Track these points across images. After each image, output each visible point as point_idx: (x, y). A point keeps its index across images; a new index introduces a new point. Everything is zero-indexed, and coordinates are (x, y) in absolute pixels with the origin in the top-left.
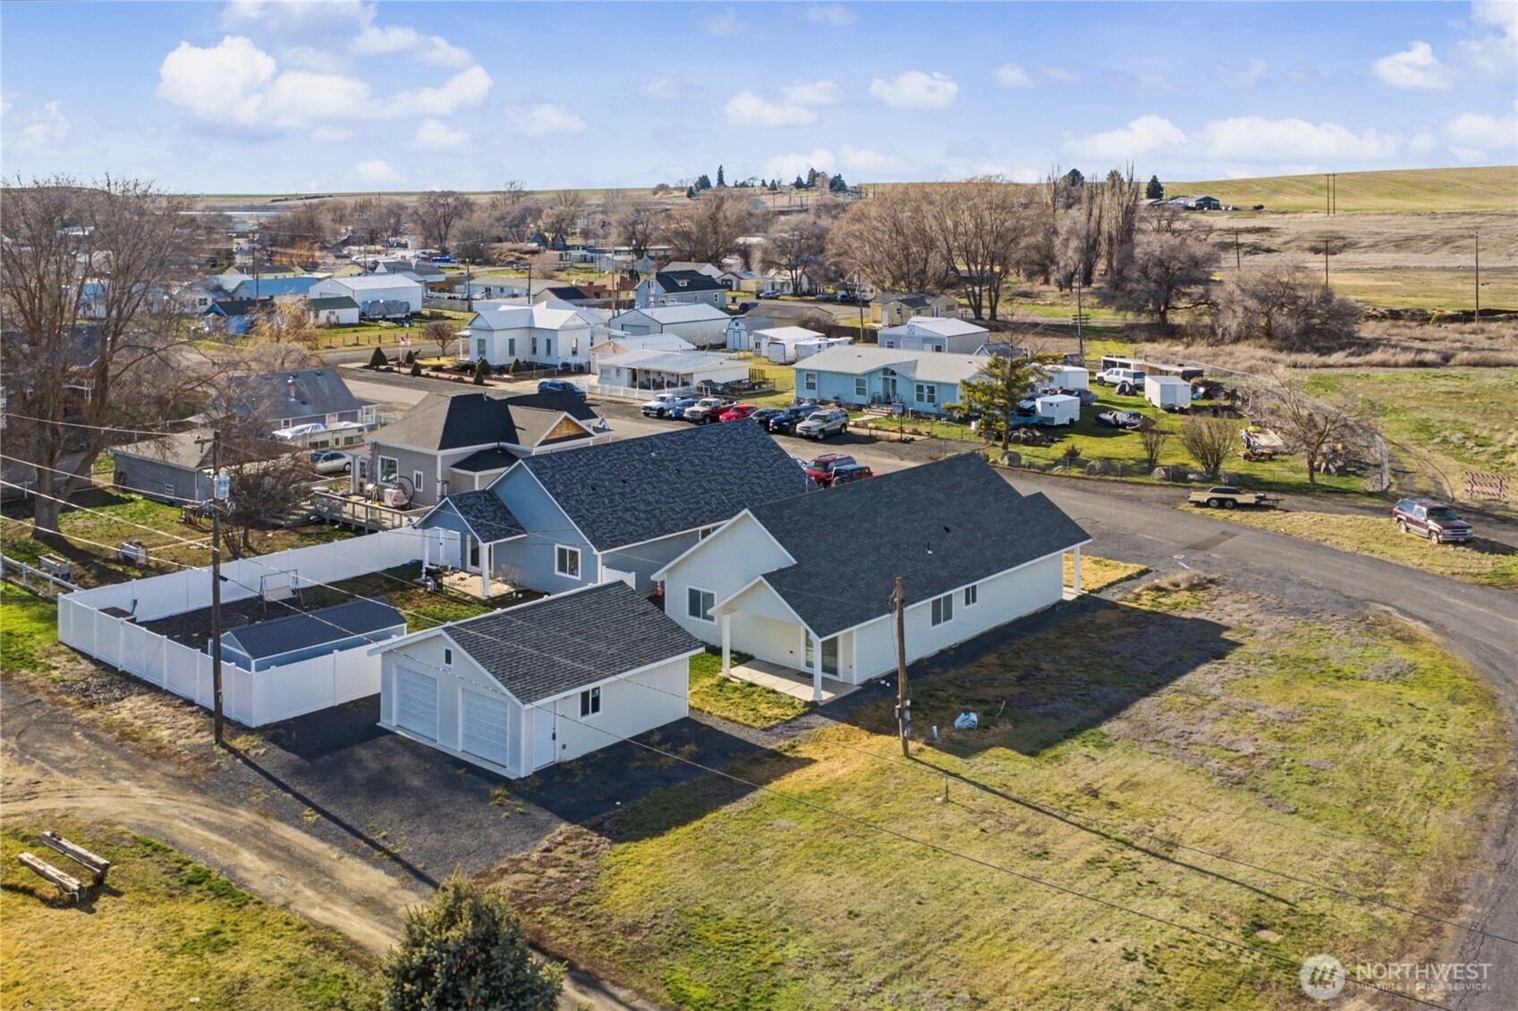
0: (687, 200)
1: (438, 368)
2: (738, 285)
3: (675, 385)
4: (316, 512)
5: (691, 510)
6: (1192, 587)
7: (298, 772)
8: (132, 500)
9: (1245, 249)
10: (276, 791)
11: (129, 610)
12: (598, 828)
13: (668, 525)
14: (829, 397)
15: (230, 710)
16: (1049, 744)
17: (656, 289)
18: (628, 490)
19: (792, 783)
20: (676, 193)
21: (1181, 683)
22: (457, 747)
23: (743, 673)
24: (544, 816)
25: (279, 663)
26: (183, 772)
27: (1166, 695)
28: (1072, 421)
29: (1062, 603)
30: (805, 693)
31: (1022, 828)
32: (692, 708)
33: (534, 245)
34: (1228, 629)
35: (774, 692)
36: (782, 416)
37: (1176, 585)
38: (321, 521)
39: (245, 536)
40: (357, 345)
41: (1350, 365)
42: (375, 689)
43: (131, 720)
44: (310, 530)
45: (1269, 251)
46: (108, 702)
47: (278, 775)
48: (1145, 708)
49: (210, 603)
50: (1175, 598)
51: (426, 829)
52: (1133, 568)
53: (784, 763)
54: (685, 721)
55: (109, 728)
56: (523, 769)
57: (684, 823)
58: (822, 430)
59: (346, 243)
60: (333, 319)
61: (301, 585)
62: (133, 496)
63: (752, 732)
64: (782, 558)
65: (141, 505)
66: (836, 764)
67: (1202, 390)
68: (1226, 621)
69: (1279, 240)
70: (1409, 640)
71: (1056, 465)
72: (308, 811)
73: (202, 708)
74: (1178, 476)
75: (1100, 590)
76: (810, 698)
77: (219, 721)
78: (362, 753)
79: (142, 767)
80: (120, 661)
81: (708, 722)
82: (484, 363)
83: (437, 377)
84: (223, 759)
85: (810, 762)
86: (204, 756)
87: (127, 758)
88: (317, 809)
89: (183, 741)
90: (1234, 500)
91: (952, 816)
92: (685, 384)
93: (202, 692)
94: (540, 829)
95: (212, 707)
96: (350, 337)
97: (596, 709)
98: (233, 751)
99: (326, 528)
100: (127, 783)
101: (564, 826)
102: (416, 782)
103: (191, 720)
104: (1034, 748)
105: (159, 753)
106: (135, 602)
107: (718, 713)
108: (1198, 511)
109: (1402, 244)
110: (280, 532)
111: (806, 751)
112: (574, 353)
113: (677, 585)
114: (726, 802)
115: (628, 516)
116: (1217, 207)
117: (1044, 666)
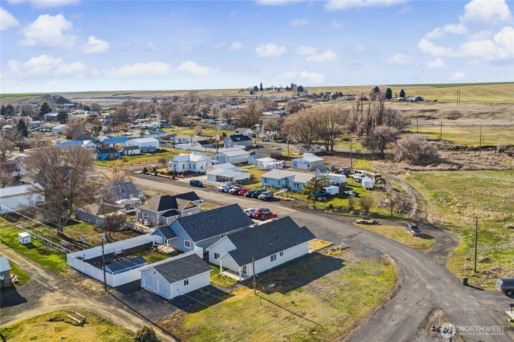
0: (250, 95)
1: (162, 173)
2: (258, 136)
3: (228, 181)
4: (127, 227)
5: (219, 230)
6: (342, 249)
7: (123, 298)
8: (80, 223)
9: (426, 118)
10: (119, 302)
11: (83, 257)
12: (185, 310)
13: (212, 234)
14: (271, 185)
15: (108, 283)
16: (288, 291)
17: (230, 141)
18: (203, 226)
19: (229, 300)
20: (247, 92)
21: (325, 276)
22: (158, 292)
23: (225, 273)
24: (175, 307)
25: (119, 273)
26: (99, 297)
27: (321, 280)
28: (336, 194)
29: (308, 254)
30: (238, 278)
31: (274, 311)
32: (211, 282)
33: (197, 117)
34: (344, 261)
35: (231, 278)
36: (255, 193)
37: (338, 249)
38: (129, 229)
39: (110, 234)
40: (139, 163)
41: (431, 170)
42: (140, 278)
43: (86, 285)
44: (126, 232)
45: (434, 118)
46: (81, 280)
47: (119, 298)
48: (314, 283)
49: (101, 254)
50: (337, 252)
51: (149, 310)
52: (330, 243)
53: (228, 295)
54: (209, 286)
55: (82, 287)
56: (171, 296)
57: (203, 309)
58: (265, 198)
59: (137, 117)
60: (133, 153)
61: (123, 249)
62: (80, 221)
63: (223, 288)
64: (233, 247)
65: (83, 224)
66: (240, 296)
67: (379, 181)
68: (346, 259)
69: (438, 115)
70: (387, 264)
71: (325, 209)
72: (125, 306)
73: (102, 282)
74: (357, 213)
75: (318, 250)
76: (238, 280)
77: (106, 286)
78: (137, 293)
79: (90, 296)
80: (82, 270)
81: (214, 286)
82: (176, 172)
83: (162, 177)
84: (107, 294)
85: (234, 295)
86: (103, 294)
87: (87, 294)
88: (127, 306)
89: (98, 290)
90: (367, 222)
91: (261, 308)
92: (231, 180)
93: (102, 279)
94: (174, 310)
95: (104, 282)
96: (138, 160)
97: (187, 284)
98: (109, 293)
99: (130, 231)
100: (87, 300)
101: (178, 310)
102: (148, 300)
103: (100, 285)
104: (285, 292)
105: (93, 293)
106: (85, 255)
107: (218, 284)
108: (357, 224)
109: (477, 115)
110: (118, 233)
111: (234, 293)
112: (202, 168)
113: (212, 251)
114: (214, 304)
115: (202, 233)
116: (422, 100)
117: (296, 271)
